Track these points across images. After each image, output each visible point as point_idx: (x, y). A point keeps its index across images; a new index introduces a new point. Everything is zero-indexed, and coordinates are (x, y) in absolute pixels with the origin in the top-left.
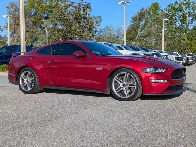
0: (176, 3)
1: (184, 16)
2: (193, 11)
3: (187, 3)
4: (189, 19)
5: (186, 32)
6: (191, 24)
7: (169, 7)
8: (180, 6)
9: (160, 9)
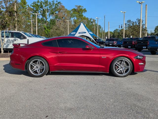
0: (38, 2)
1: (44, 12)
2: (50, 8)
3: (46, 2)
4: (47, 14)
5: (46, 23)
6: (49, 17)
7: (34, 3)
8: (41, 4)
9: (27, 4)
